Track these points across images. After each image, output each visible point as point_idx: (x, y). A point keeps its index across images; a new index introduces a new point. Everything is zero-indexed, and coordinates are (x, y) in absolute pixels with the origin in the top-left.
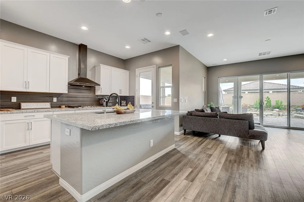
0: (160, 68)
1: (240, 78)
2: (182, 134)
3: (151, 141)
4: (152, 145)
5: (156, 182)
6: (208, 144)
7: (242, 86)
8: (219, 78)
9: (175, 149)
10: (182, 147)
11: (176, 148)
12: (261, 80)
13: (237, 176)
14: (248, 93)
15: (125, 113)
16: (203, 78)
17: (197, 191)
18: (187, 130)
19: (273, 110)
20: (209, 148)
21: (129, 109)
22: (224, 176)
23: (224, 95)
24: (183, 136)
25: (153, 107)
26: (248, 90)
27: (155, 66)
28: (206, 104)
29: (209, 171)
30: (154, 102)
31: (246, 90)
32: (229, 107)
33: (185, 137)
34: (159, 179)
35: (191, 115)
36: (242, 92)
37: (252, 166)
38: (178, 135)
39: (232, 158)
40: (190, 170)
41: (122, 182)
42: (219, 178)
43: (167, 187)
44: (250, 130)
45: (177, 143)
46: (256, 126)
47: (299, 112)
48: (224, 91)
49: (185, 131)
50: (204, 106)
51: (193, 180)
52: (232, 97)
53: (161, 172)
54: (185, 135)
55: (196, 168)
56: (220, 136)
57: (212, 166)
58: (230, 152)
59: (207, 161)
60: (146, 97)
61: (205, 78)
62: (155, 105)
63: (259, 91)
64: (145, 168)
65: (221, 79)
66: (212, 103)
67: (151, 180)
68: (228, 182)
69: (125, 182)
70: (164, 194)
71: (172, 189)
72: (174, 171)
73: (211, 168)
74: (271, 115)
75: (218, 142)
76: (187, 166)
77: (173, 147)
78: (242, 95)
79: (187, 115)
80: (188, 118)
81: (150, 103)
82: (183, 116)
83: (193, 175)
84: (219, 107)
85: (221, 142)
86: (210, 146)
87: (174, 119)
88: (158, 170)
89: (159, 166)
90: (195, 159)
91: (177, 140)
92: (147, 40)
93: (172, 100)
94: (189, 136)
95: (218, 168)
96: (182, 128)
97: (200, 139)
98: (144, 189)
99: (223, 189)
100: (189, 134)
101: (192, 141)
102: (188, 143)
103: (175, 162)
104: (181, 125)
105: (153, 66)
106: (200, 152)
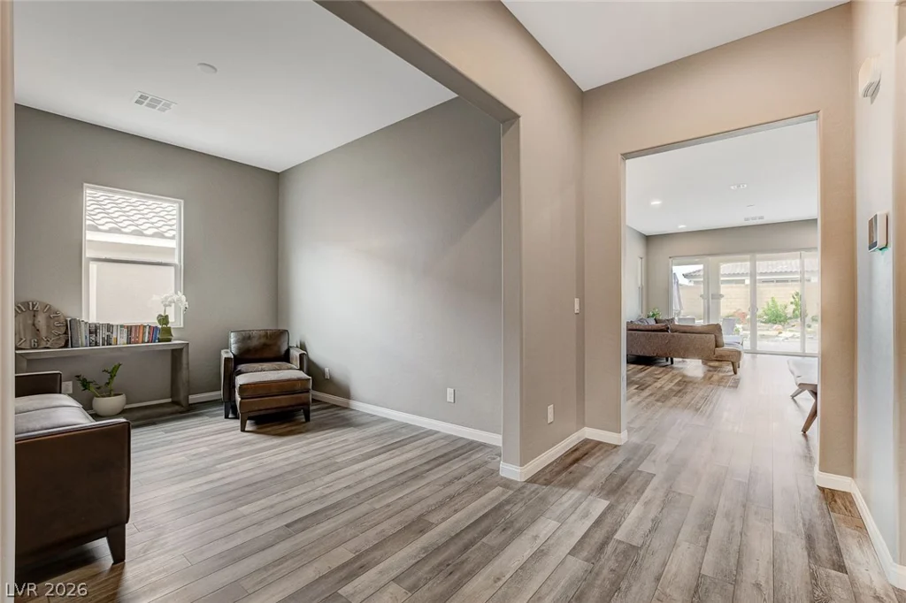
7: (721, 273)
8: (671, 258)
12: (753, 261)
16: (638, 259)
23: (684, 287)
28: (644, 311)
44: (717, 348)
48: (686, 276)
50: (640, 316)
56: (672, 362)
61: (643, 260)
65: (675, 261)
66: (657, 311)
75: (669, 370)
78: (721, 292)
85: (675, 369)
86: (656, 373)
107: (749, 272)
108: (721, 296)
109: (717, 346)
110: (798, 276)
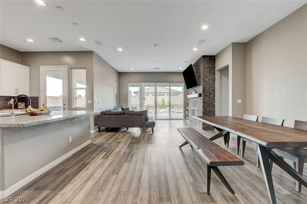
0: (72, 70)
1: (143, 84)
2: (98, 131)
3: (69, 137)
4: (70, 141)
5: (78, 166)
6: (119, 136)
7: (145, 90)
8: (128, 82)
9: (91, 144)
10: (97, 141)
11: (92, 142)
12: (156, 86)
13: (135, 149)
14: (152, 95)
15: (40, 114)
16: (115, 81)
17: (110, 162)
18: (101, 128)
19: (166, 108)
20: (119, 138)
21: (44, 111)
22: (127, 151)
23: (133, 96)
24: (98, 133)
25: (65, 109)
26: (151, 93)
27: (67, 66)
28: (117, 104)
29: (118, 151)
30: (65, 104)
31: (150, 93)
32: (136, 107)
33: (99, 134)
34: (81, 163)
35: (105, 114)
36: (145, 94)
37: (144, 143)
38: (93, 133)
39: (134, 141)
40: (105, 153)
41: (45, 174)
42: (124, 153)
43: (88, 166)
44: (146, 122)
45: (93, 140)
46: (149, 119)
47: (179, 109)
48: (134, 93)
49: (99, 128)
50: (116, 107)
51: (107, 158)
52: (139, 99)
53: (82, 160)
54: (99, 132)
55: (109, 151)
56: (128, 129)
57: (120, 148)
58: (133, 138)
59: (117, 146)
60: (55, 98)
61: (117, 82)
62: (66, 106)
63: (154, 94)
64: (65, 160)
65: (130, 84)
66: (123, 104)
67: (73, 166)
68: (129, 154)
69: (48, 173)
70: (87, 170)
71: (93, 165)
72: (92, 157)
73: (119, 149)
74: (165, 112)
75: (126, 134)
76: (103, 152)
77: (89, 142)
78: (145, 97)
79: (101, 114)
80: (102, 117)
81: (61, 105)
82: (98, 116)
83: (107, 155)
84: (129, 108)
85: (129, 133)
86: (119, 137)
87: (90, 118)
88: (78, 159)
89: (78, 157)
90: (108, 146)
91: (92, 137)
92: (58, 39)
93: (87, 101)
94: (103, 133)
95: (124, 148)
96: (96, 126)
97: (112, 133)
98: (69, 172)
99: (126, 157)
100: (103, 131)
101: (106, 135)
102: (103, 137)
103: (92, 151)
104: (95, 124)
105: (65, 66)
106: (112, 142)
107: (154, 92)
108: (145, 99)
109: (146, 121)
110: (169, 94)
